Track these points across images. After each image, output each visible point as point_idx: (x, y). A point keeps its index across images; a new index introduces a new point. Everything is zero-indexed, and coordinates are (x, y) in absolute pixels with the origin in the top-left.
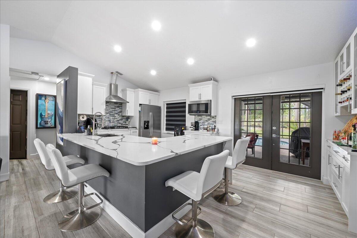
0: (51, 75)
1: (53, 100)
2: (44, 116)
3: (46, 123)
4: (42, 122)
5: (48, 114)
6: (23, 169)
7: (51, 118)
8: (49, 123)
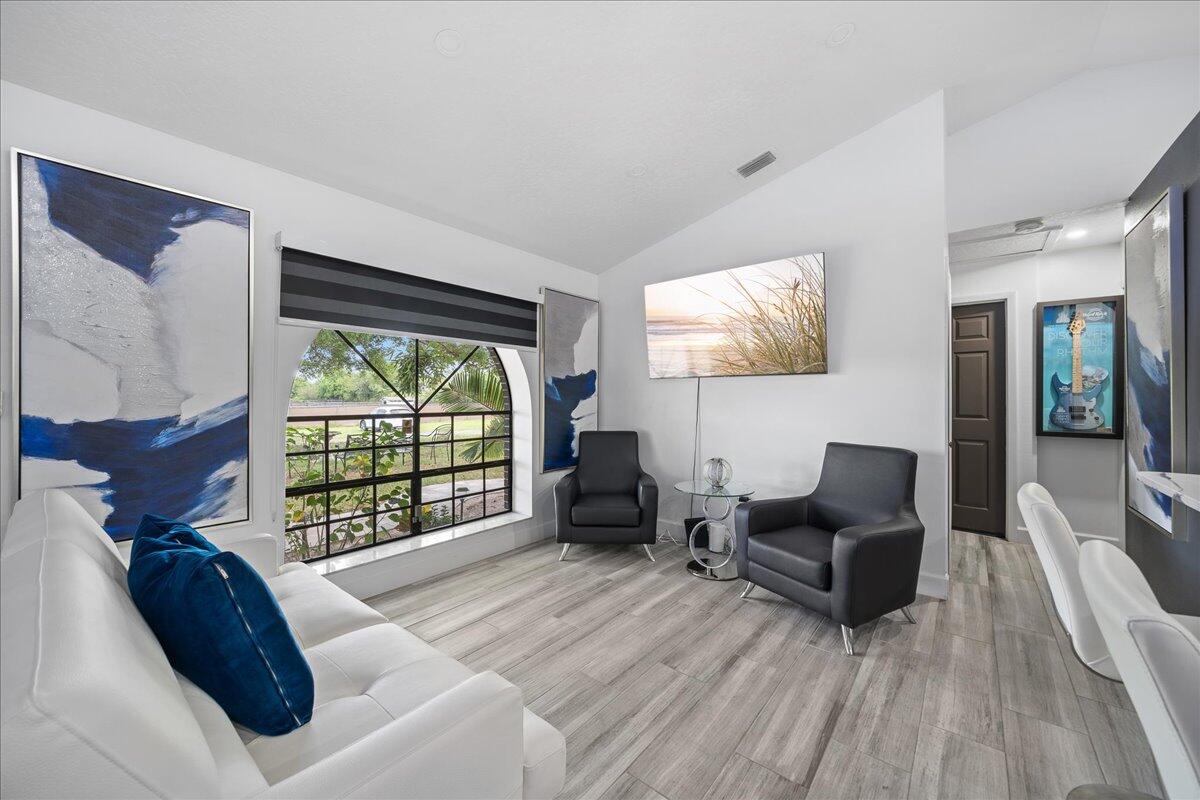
0: (1096, 207)
1: (1105, 320)
2: (1067, 389)
3: (1076, 414)
4: (1060, 410)
5: (1085, 378)
6: (991, 577)
7: (1099, 397)
8: (1087, 414)
